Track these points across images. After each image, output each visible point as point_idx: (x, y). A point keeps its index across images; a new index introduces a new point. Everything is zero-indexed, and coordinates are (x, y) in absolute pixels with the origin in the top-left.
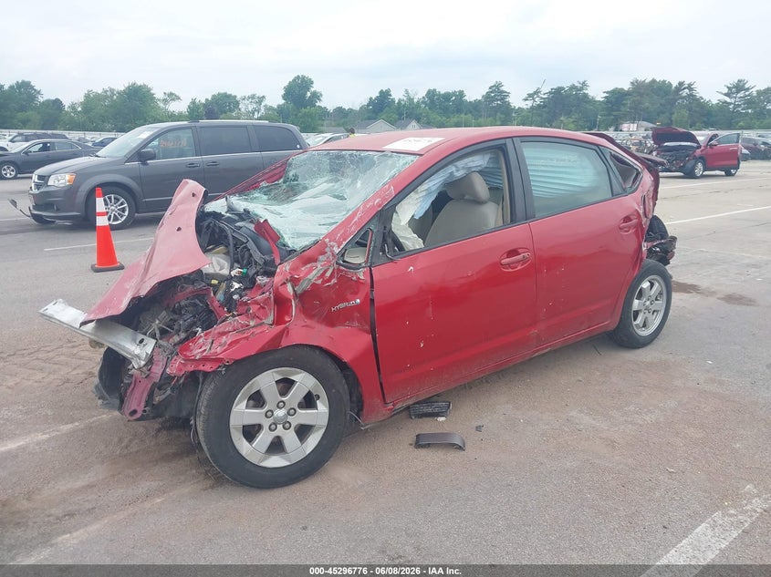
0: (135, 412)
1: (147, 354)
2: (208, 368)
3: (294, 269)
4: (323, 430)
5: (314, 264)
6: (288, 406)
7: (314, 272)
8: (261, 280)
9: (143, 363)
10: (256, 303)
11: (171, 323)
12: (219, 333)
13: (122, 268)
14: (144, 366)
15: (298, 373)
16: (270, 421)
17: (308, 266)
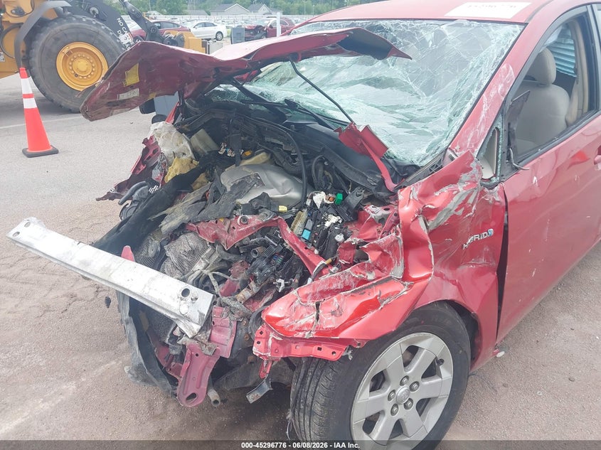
0: (193, 396)
1: (201, 314)
2: (327, 352)
3: (424, 195)
4: (446, 400)
5: (452, 187)
6: (411, 381)
7: (456, 199)
8: (375, 211)
9: (196, 328)
10: (377, 248)
11: (224, 265)
12: (321, 292)
13: (55, 152)
14: (200, 331)
15: (426, 338)
16: (392, 402)
17: (445, 190)
